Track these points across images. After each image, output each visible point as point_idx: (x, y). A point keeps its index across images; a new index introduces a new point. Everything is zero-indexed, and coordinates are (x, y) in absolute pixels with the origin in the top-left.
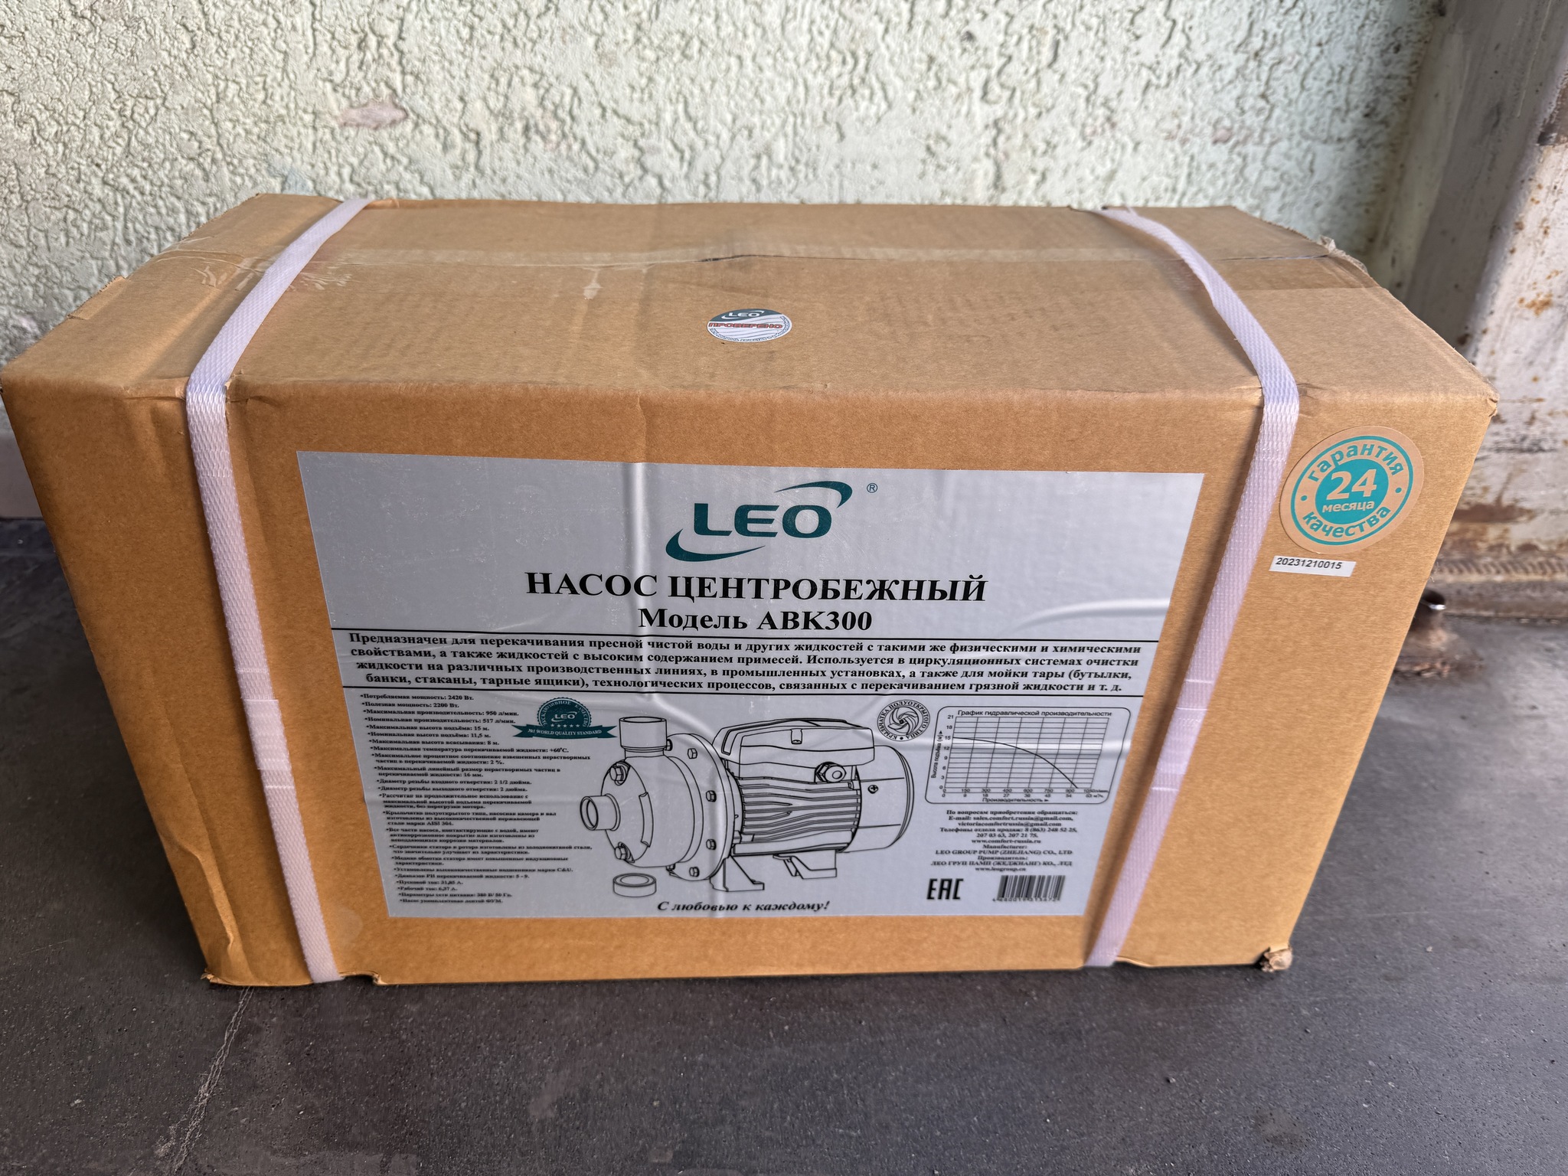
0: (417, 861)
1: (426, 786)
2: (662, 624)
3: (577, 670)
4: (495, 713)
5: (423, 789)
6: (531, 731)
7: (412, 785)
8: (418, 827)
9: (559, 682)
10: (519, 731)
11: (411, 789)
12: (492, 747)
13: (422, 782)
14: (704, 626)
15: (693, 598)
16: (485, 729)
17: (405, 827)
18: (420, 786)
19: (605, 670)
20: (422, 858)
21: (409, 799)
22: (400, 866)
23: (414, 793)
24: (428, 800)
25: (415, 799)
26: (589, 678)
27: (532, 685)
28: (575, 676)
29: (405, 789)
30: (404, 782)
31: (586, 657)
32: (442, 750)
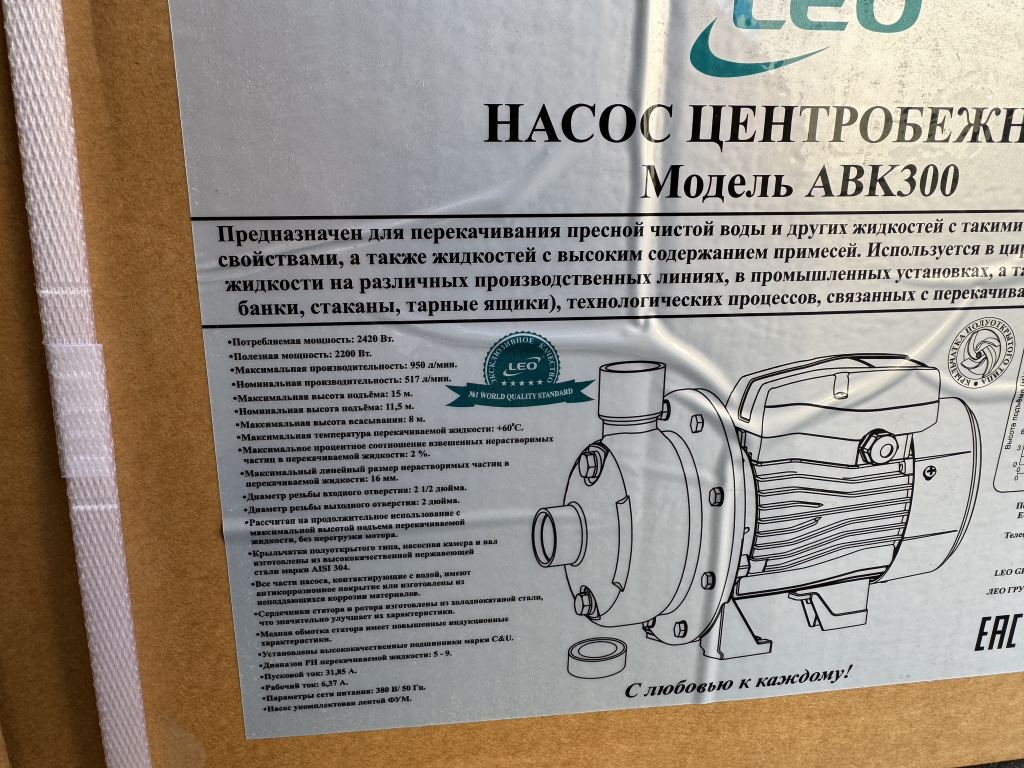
0: (294, 637)
1: (315, 501)
2: (674, 193)
3: (546, 281)
4: (422, 365)
5: (311, 507)
6: (472, 394)
7: (296, 502)
8: (299, 577)
9: (519, 305)
10: (455, 396)
11: (292, 509)
12: (415, 426)
13: (310, 494)
14: (733, 194)
15: (721, 144)
16: (407, 394)
17: (282, 577)
18: (306, 502)
19: (587, 280)
20: (301, 632)
21: (289, 527)
22: (268, 649)
23: (297, 515)
24: (316, 526)
25: (297, 526)
26: (562, 295)
27: (481, 312)
28: (542, 292)
29: (284, 510)
30: (283, 497)
31: (562, 256)
32: (343, 435)
